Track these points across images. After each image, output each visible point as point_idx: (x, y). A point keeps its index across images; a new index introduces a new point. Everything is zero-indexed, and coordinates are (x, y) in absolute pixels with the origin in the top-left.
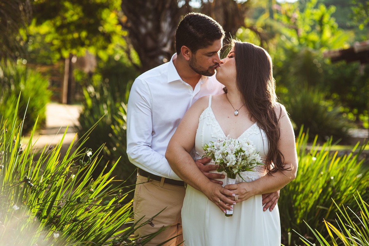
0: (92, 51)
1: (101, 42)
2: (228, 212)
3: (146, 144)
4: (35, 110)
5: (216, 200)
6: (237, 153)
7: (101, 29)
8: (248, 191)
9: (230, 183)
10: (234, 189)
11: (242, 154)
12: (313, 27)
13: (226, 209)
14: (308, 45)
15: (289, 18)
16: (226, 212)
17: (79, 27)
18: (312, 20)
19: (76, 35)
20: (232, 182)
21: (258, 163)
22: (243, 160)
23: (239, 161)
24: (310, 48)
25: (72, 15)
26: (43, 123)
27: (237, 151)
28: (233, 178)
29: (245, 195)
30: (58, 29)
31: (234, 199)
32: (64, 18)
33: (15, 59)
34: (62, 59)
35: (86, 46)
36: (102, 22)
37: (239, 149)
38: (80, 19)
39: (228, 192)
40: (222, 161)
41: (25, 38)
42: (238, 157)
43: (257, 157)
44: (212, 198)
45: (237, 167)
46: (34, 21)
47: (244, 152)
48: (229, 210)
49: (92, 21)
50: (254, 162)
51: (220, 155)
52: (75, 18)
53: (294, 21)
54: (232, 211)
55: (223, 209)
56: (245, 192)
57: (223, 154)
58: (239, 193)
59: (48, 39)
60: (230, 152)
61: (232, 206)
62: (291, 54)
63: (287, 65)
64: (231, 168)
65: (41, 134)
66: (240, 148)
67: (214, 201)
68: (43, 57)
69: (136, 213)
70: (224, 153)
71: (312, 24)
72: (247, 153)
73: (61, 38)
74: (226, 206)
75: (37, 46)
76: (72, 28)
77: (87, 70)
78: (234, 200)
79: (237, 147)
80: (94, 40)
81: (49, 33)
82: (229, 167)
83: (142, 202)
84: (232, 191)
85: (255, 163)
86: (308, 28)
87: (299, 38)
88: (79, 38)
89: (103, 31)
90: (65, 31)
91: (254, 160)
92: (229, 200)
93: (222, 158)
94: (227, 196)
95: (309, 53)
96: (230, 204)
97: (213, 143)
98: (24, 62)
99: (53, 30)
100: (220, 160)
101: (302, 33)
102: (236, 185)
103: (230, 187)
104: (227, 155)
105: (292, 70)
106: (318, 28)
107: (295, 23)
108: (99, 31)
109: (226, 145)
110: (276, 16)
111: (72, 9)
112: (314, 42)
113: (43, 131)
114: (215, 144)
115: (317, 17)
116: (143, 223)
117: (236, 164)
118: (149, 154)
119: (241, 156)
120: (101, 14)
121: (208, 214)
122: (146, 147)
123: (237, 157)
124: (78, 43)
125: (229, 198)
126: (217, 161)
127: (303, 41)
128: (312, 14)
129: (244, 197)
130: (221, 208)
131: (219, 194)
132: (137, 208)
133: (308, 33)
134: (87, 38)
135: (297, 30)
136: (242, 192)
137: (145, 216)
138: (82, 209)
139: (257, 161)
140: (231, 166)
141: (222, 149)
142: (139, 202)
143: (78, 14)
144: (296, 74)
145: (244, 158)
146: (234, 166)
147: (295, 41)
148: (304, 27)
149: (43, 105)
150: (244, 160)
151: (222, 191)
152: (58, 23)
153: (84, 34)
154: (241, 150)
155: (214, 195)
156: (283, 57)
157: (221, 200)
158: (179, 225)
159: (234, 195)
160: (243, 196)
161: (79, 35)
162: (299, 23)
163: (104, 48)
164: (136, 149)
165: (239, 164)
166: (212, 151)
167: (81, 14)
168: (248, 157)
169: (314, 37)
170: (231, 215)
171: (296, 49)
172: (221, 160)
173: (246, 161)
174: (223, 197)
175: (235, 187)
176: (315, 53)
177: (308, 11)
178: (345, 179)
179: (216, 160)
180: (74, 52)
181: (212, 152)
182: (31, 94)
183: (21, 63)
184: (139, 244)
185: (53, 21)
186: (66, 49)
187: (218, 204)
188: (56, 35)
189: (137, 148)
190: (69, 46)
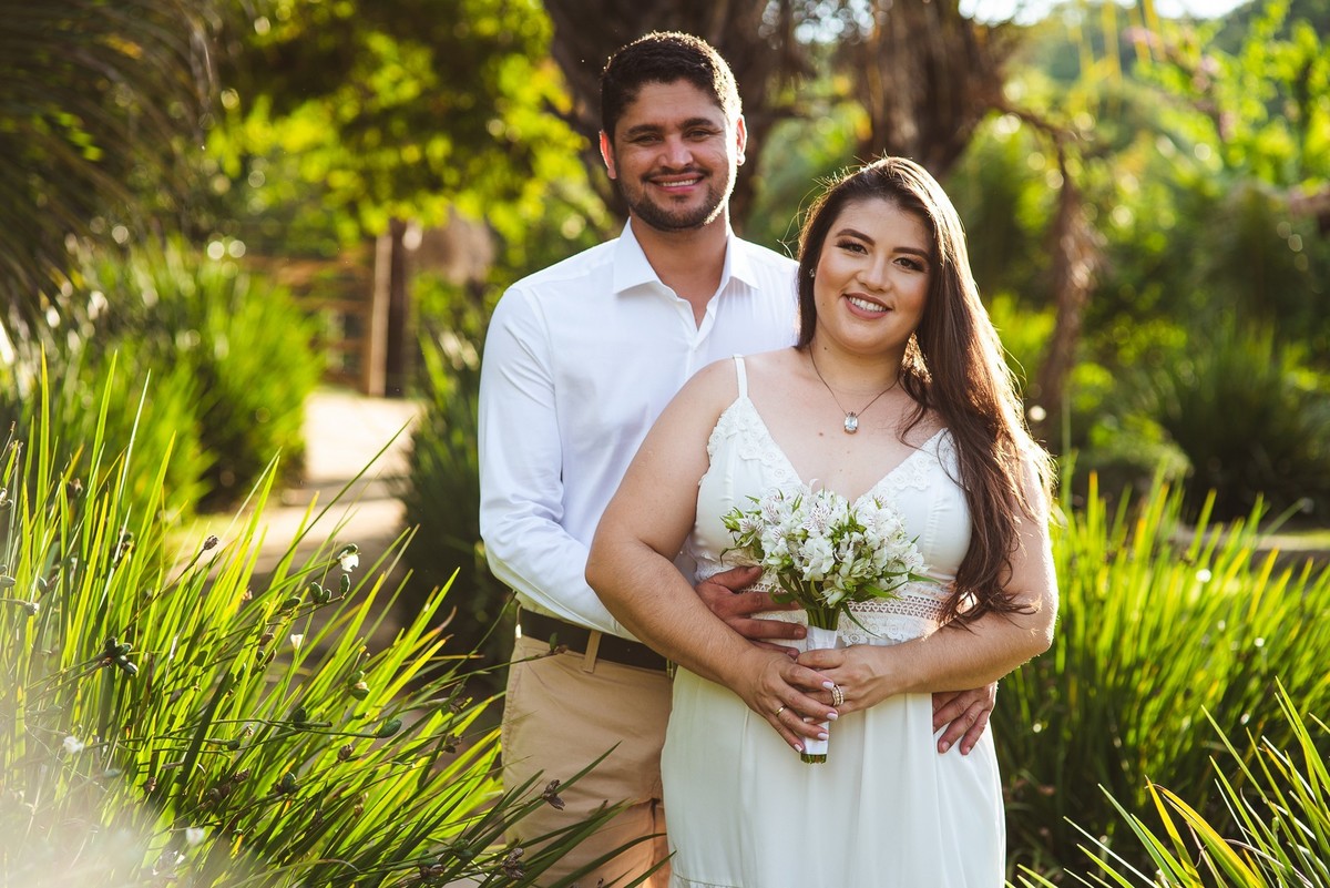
0: (468, 206)
1: (499, 173)
2: (812, 747)
3: (543, 508)
4: (263, 420)
5: (771, 707)
6: (839, 533)
7: (496, 128)
8: (877, 675)
9: (819, 647)
10: (828, 665)
11: (856, 536)
12: (1274, 108)
13: (802, 736)
14: (1254, 173)
15: (1187, 74)
16: (804, 749)
17: (420, 121)
18: (1268, 79)
19: (411, 154)
20: (821, 640)
21: (911, 576)
22: (858, 557)
23: (844, 560)
24: (1265, 183)
25: (397, 84)
26: (294, 469)
27: (839, 528)
28: (827, 629)
29: (870, 688)
30: (350, 132)
31: (830, 701)
32: (368, 94)
33: (198, 238)
34: (368, 239)
35: (448, 191)
36: (500, 102)
37: (846, 522)
38: (425, 93)
39: (807, 676)
40: (787, 563)
41: (232, 165)
42: (843, 547)
43: (908, 555)
44: (757, 703)
45: (839, 583)
46: (262, 105)
47: (862, 531)
48: (815, 737)
49: (465, 100)
50: (900, 569)
51: (782, 542)
52: (409, 90)
53: (1205, 86)
54: (826, 746)
55: (794, 739)
56: (869, 677)
57: (791, 539)
58: (847, 680)
59: (313, 169)
60: (813, 531)
61: (825, 725)
62: (1196, 205)
63: (1181, 244)
64: (820, 586)
65: (285, 505)
66: (851, 519)
67: (765, 712)
68: (309, 230)
69: (508, 763)
70: (794, 535)
71: (1271, 93)
72: (872, 536)
73: (359, 163)
74: (804, 724)
75: (285, 192)
76: (398, 126)
77: (459, 273)
78: (832, 706)
79: (841, 515)
80: (475, 165)
81: (317, 147)
82: (809, 582)
83: (526, 725)
84: (825, 672)
85: (901, 574)
86: (1256, 110)
87: (1224, 147)
88: (424, 163)
89: (504, 135)
90: (371, 137)
91: (899, 562)
92: (811, 703)
93: (786, 549)
94: (805, 689)
95: (1259, 199)
96: (819, 718)
97: (757, 501)
98: (235, 247)
99: (328, 134)
100: (781, 557)
101: (1236, 128)
102: (838, 652)
103: (818, 659)
104: (804, 542)
105: (1203, 261)
106: (1292, 109)
107: (1209, 92)
108: (491, 137)
109: (803, 508)
110: (1143, 67)
111: (397, 59)
112: (1277, 162)
113: (293, 495)
114: (763, 503)
115: (1286, 71)
116: (533, 798)
117: (835, 571)
118: (553, 546)
119: (852, 546)
120: (497, 74)
121: (748, 764)
122: (543, 521)
123: (837, 546)
124: (419, 181)
125: (813, 695)
126: (771, 562)
127: (1238, 158)
128: (1270, 60)
129: (866, 698)
130: (788, 734)
131: (780, 685)
132: (511, 748)
133: (1258, 126)
134: (450, 161)
135: (1216, 118)
136: (858, 676)
137: (542, 772)
138: (330, 753)
139: (908, 567)
140: (818, 579)
141: (787, 522)
142: (515, 727)
143: (416, 76)
144: (1213, 277)
145: (863, 551)
146: (829, 578)
147: (1209, 157)
148: (1241, 105)
149: (292, 402)
150: (862, 559)
151: (788, 673)
152: (349, 111)
153: (439, 148)
154: (853, 526)
155: (763, 692)
156: (1167, 216)
157: (785, 706)
158: (655, 805)
159: (829, 685)
160: (862, 693)
161: (423, 150)
162: (1226, 93)
163: (511, 196)
164: (510, 525)
165: (844, 570)
166: (753, 530)
167: (430, 78)
168: (876, 548)
169: (1277, 141)
170: (821, 758)
171: (1213, 188)
172: (784, 557)
173: (868, 562)
174: (791, 693)
175: (835, 658)
176: (1280, 199)
177: (1256, 50)
178: (1311, 643)
179: (767, 555)
180: (405, 210)
181: (753, 532)
182: (248, 364)
183: (222, 254)
184: (514, 868)
185: (329, 105)
186: (377, 202)
187: (775, 721)
188: (341, 154)
189: (513, 522)
190: (385, 188)
